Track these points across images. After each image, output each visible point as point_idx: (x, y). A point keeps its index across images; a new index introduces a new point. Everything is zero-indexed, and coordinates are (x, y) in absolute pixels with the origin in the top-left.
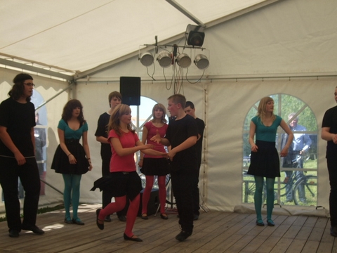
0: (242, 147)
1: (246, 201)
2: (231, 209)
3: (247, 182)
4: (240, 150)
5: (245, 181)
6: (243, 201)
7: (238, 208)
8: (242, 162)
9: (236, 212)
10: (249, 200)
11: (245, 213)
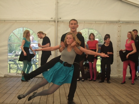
0: (8, 49)
1: (10, 72)
2: (3, 76)
3: (10, 64)
4: (7, 51)
5: (9, 64)
6: (8, 72)
7: (6, 75)
8: (8, 55)
9: (5, 77)
10: (11, 72)
11: (9, 77)
